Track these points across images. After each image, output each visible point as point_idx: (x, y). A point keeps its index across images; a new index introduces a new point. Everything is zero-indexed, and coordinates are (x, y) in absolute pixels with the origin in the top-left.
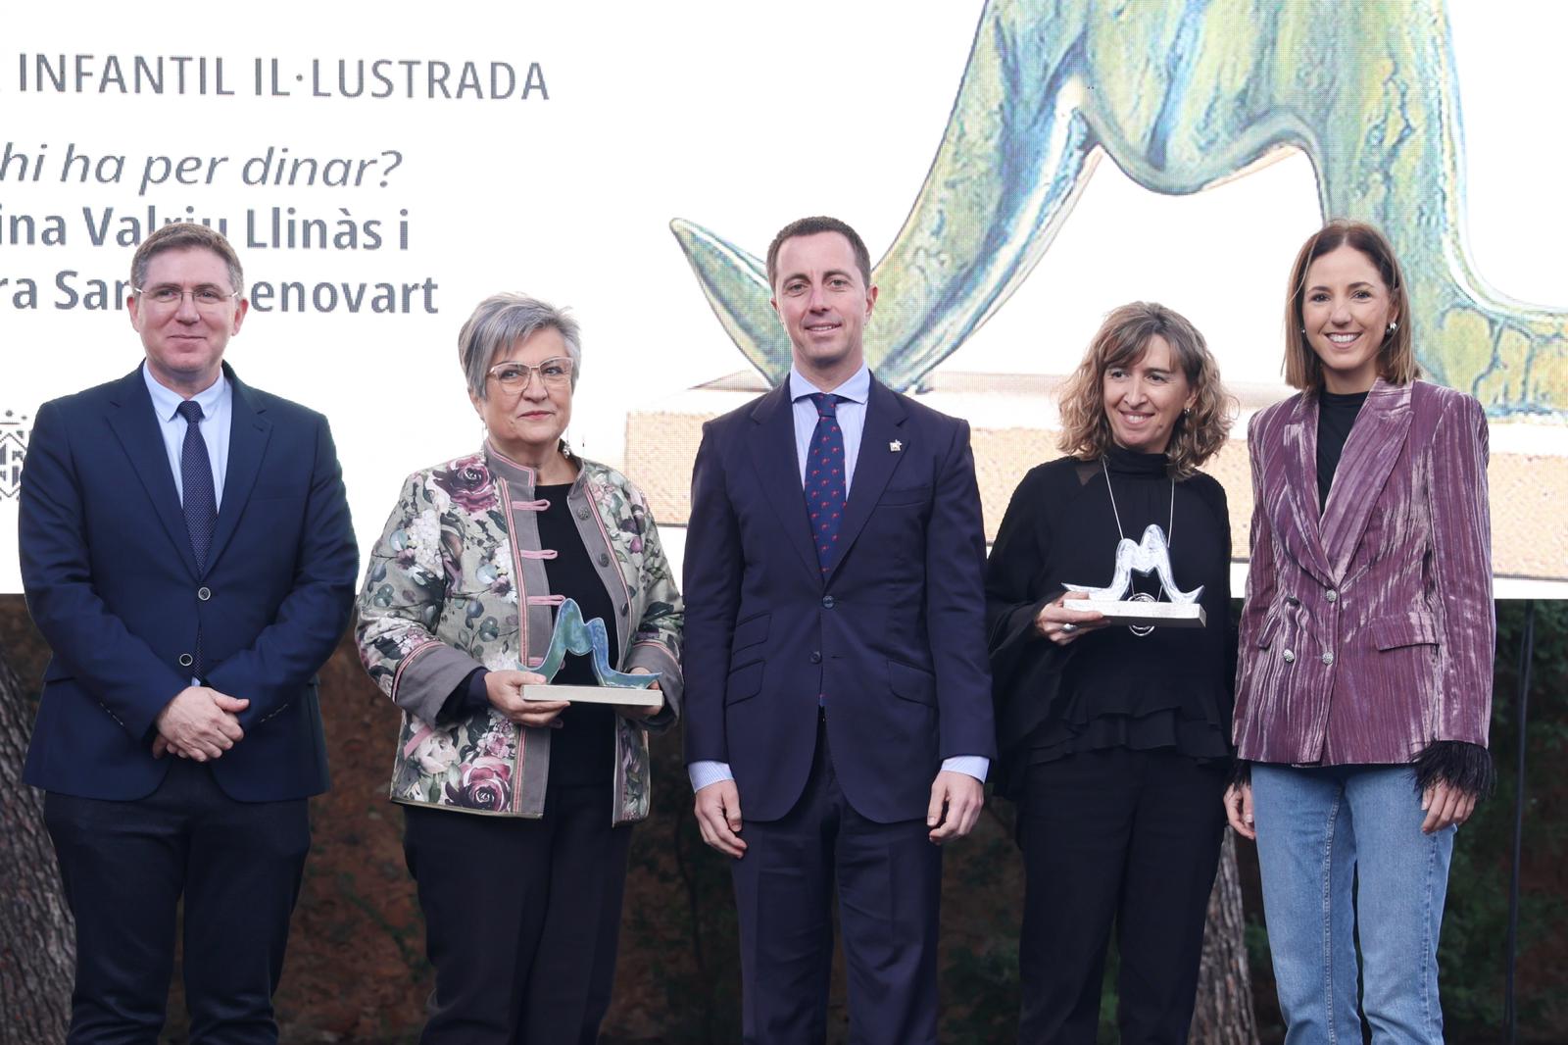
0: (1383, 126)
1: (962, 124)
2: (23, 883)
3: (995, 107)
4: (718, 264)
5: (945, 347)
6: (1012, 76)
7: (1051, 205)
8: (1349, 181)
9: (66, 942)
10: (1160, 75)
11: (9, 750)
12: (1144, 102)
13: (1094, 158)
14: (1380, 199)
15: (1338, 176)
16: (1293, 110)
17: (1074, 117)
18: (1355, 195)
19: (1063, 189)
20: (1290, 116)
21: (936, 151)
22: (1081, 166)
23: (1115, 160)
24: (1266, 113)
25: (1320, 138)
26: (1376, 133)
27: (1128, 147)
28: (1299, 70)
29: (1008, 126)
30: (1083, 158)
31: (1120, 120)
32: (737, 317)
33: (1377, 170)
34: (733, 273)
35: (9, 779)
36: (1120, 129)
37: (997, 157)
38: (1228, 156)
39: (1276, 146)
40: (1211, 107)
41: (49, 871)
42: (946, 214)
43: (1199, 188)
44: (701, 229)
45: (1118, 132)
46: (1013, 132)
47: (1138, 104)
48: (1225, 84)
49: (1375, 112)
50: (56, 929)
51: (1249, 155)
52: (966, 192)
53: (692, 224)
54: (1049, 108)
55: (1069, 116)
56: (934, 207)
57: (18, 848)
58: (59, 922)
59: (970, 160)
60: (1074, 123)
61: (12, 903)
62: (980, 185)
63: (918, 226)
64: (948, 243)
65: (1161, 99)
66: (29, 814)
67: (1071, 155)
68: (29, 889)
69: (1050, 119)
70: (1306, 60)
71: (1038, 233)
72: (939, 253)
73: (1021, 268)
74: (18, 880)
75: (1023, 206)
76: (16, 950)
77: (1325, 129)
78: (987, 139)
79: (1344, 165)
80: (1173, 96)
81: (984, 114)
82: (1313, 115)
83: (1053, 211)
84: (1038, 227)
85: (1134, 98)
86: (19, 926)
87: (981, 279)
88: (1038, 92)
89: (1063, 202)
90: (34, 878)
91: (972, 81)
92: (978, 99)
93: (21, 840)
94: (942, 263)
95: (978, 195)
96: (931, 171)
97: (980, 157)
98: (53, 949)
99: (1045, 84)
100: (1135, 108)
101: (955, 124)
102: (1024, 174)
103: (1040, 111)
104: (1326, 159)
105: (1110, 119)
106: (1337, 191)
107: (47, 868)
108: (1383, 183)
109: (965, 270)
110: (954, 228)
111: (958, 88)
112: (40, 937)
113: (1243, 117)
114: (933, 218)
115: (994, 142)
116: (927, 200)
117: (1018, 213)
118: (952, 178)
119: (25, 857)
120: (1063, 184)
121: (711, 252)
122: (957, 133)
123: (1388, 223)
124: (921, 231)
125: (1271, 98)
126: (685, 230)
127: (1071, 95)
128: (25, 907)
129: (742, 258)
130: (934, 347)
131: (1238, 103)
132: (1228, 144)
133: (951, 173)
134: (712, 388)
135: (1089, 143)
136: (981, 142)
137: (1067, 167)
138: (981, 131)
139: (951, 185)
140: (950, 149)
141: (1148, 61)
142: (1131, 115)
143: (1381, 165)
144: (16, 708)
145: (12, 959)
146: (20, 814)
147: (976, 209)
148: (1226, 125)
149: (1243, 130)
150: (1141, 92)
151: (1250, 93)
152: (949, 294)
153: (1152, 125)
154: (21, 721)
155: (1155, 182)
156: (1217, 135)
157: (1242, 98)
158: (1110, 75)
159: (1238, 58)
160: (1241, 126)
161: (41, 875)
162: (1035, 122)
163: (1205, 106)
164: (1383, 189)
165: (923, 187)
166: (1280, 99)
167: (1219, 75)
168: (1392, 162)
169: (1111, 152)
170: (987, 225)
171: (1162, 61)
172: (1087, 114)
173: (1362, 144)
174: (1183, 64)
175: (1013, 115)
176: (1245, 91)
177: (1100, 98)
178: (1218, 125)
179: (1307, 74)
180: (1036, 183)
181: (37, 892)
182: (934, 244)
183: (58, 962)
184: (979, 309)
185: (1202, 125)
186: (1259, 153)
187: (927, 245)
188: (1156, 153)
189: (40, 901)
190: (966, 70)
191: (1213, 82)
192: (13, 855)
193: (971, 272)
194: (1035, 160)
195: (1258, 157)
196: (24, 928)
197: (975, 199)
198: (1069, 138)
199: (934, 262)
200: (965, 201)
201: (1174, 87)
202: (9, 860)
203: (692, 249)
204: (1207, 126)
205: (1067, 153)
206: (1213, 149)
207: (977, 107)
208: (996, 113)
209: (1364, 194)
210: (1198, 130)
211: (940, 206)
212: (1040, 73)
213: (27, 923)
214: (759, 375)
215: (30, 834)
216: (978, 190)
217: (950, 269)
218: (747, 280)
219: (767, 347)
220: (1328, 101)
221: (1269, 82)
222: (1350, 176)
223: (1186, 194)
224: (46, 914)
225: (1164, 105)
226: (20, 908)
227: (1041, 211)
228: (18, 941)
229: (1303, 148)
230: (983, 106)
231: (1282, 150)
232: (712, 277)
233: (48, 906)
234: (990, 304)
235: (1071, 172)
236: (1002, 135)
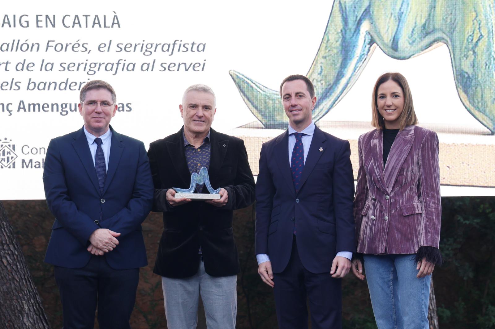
0: (473, 35)
1: (328, 37)
2: (15, 298)
3: (339, 31)
4: (245, 85)
5: (323, 113)
6: (345, 21)
7: (359, 64)
8: (461, 54)
9: (30, 318)
10: (396, 19)
11: (9, 252)
12: (390, 28)
13: (373, 48)
14: (472, 60)
15: (457, 53)
16: (441, 30)
17: (367, 34)
18: (463, 59)
19: (363, 58)
20: (441, 32)
21: (319, 46)
22: (369, 50)
23: (381, 48)
24: (432, 31)
25: (451, 40)
26: (470, 37)
27: (385, 43)
28: (443, 17)
29: (344, 37)
30: (370, 47)
31: (382, 34)
32: (252, 103)
33: (471, 50)
34: (251, 88)
35: (9, 262)
36: (382, 38)
37: (340, 48)
38: (419, 46)
39: (436, 43)
40: (413, 29)
41: (24, 294)
42: (323, 67)
43: (409, 57)
44: (240, 74)
45: (382, 39)
46: (345, 39)
47: (388, 29)
48: (418, 22)
49: (470, 30)
50: (26, 313)
51: (426, 46)
52: (330, 60)
53: (237, 72)
54: (358, 31)
55: (365, 33)
56: (319, 65)
57: (13, 285)
58: (27, 311)
59: (331, 49)
60: (366, 36)
61: (11, 305)
62: (334, 57)
63: (313, 72)
64: (324, 77)
65: (396, 27)
66: (17, 274)
67: (366, 47)
68: (17, 300)
69: (358, 35)
70: (446, 13)
71: (355, 73)
72: (321, 81)
73: (349, 85)
74: (13, 297)
75: (349, 64)
76: (12, 321)
77: (453, 36)
78: (337, 42)
79: (459, 48)
80: (400, 26)
81: (336, 33)
82: (449, 32)
83: (360, 66)
84: (355, 71)
85: (387, 27)
86: (13, 312)
87: (335, 89)
88: (354, 25)
89: (363, 63)
90: (18, 296)
91: (331, 22)
92: (334, 28)
93: (14, 283)
94: (322, 84)
95: (334, 61)
96: (318, 53)
97: (334, 48)
98: (25, 320)
99: (356, 22)
100: (387, 30)
101: (326, 37)
102: (350, 53)
103: (355, 32)
104: (453, 46)
105: (379, 34)
106: (457, 58)
107: (23, 292)
108: (473, 54)
109: (330, 86)
110: (326, 72)
111: (327, 25)
112: (21, 316)
113: (424, 33)
114: (319, 69)
115: (339, 42)
116: (316, 62)
117: (348, 67)
118: (325, 55)
119: (16, 289)
120: (363, 56)
121: (243, 81)
122: (326, 40)
123: (475, 68)
124: (315, 73)
125: (434, 26)
126: (234, 74)
127: (365, 26)
128: (16, 306)
129: (254, 83)
130: (319, 113)
131: (422, 28)
132: (419, 42)
133: (325, 54)
134: (244, 127)
135: (372, 42)
136: (335, 42)
137: (364, 51)
138: (335, 39)
139: (325, 58)
140: (324, 45)
141: (392, 14)
142: (386, 33)
143: (472, 48)
144: (12, 238)
145: (11, 324)
146: (14, 274)
147: (333, 65)
148: (419, 35)
149: (424, 37)
150: (389, 25)
151: (427, 24)
152: (324, 94)
153: (393, 36)
154: (13, 242)
155: (395, 55)
156: (416, 39)
157: (424, 26)
158: (379, 19)
159: (422, 13)
160: (424, 36)
161: (21, 295)
162: (353, 35)
163: (411, 29)
164: (473, 57)
165: (315, 58)
166: (437, 27)
167: (416, 19)
168: (476, 47)
169: (379, 45)
170: (337, 71)
171: (396, 14)
172: (371, 33)
173: (465, 41)
174: (403, 15)
175: (345, 33)
176: (425, 24)
177: (375, 27)
178: (416, 36)
179: (446, 18)
180: (354, 56)
181: (20, 301)
182: (319, 78)
183: (27, 325)
184: (335, 99)
185: (410, 36)
186: (430, 45)
187: (316, 78)
188: (395, 46)
189: (21, 304)
190: (329, 18)
191: (414, 21)
192: (11, 288)
193: (332, 87)
194: (353, 49)
195: (430, 47)
196: (15, 313)
197: (333, 62)
198: (365, 41)
199: (319, 84)
200: (330, 63)
201: (400, 23)
202: (10, 290)
203: (237, 80)
204: (412, 36)
205: (364, 46)
206: (414, 44)
207: (333, 31)
208: (340, 33)
209: (467, 58)
210: (409, 37)
211: (321, 65)
212: (355, 19)
213: (16, 311)
214: (260, 123)
215: (17, 281)
216: (334, 59)
217: (325, 86)
218: (256, 91)
219: (262, 113)
220: (454, 27)
221: (433, 21)
222: (462, 52)
223: (405, 59)
224: (23, 308)
225: (397, 29)
226: (14, 306)
227: (356, 66)
228: (13, 318)
229: (445, 43)
230: (335, 30)
231: (438, 44)
232: (243, 90)
233: (23, 306)
234: (338, 98)
235: (365, 52)
236: (342, 40)
